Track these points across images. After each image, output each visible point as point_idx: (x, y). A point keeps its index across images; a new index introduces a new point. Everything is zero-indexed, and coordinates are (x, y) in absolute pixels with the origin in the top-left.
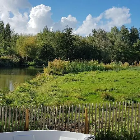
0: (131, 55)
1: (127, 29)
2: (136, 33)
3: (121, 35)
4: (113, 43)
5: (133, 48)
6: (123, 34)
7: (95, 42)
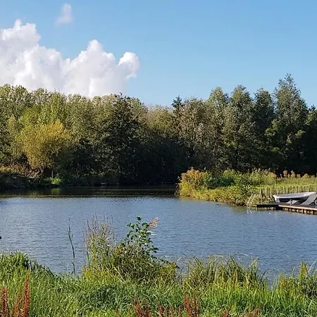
0: (262, 156)
1: (247, 95)
2: (268, 103)
3: (236, 109)
4: (219, 128)
5: (265, 139)
6: (239, 106)
7: (180, 128)
